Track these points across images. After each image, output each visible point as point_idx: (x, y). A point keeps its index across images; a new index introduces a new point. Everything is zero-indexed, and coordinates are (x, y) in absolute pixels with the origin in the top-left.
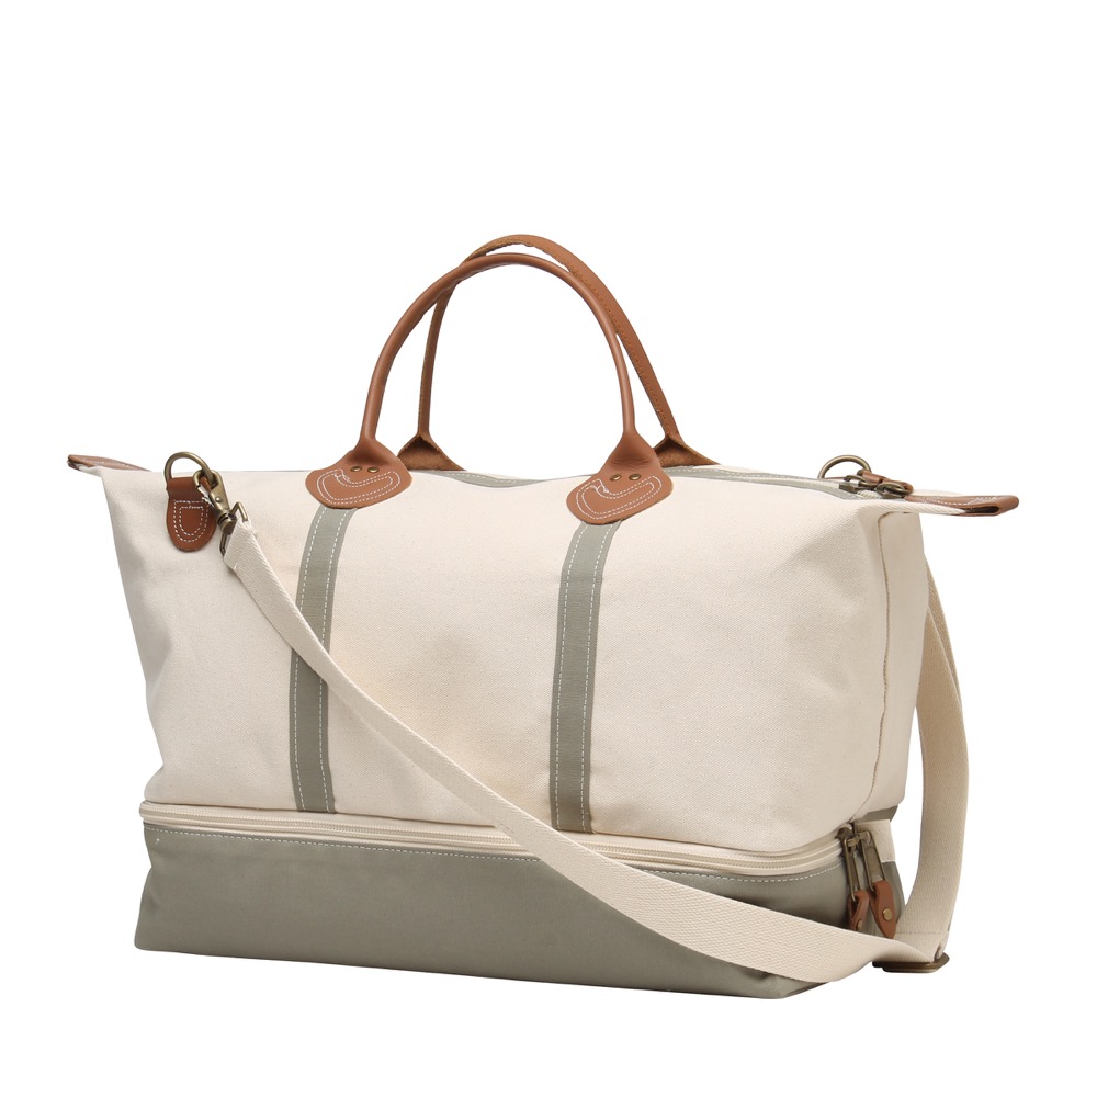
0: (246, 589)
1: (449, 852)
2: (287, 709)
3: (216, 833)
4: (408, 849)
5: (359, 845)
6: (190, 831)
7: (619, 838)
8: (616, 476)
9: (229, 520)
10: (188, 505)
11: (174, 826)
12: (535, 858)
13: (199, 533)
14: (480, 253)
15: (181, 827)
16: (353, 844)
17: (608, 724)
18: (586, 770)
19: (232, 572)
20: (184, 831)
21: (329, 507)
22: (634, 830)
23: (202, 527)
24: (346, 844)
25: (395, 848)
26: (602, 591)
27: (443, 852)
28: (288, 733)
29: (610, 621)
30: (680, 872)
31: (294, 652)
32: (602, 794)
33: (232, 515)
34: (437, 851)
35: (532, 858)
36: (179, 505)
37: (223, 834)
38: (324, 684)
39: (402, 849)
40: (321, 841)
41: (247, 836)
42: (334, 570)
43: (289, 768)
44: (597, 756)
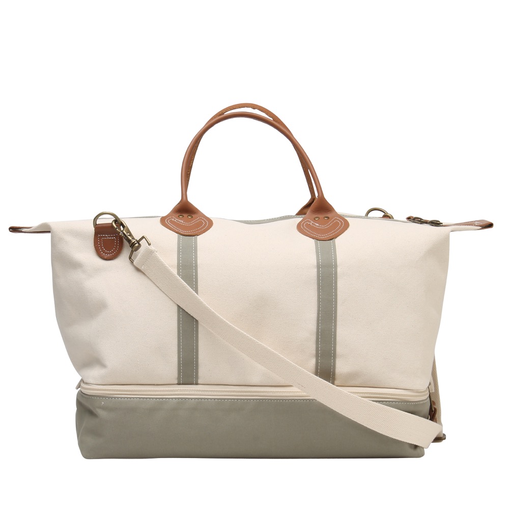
0: (148, 277)
1: (263, 399)
2: (176, 335)
3: (136, 398)
4: (241, 399)
5: (215, 399)
6: (121, 398)
7: (348, 388)
8: (317, 218)
9: (137, 245)
10: (106, 237)
11: (112, 396)
12: (314, 400)
13: (114, 251)
14: (221, 113)
15: (116, 396)
16: (211, 399)
17: (345, 334)
18: (334, 356)
19: (138, 270)
20: (118, 398)
21: (184, 235)
22: (357, 383)
23: (116, 248)
24: (208, 399)
25: (234, 399)
26: (338, 272)
27: (259, 399)
28: (177, 347)
29: (343, 286)
30: (389, 402)
31: (179, 306)
32: (342, 367)
33: (138, 242)
34: (257, 399)
35: (313, 400)
36: (101, 237)
37: (140, 398)
38: (197, 321)
39: (238, 399)
40: (193, 399)
41: (153, 398)
42: (196, 266)
43: (177, 363)
44: (339, 349)
